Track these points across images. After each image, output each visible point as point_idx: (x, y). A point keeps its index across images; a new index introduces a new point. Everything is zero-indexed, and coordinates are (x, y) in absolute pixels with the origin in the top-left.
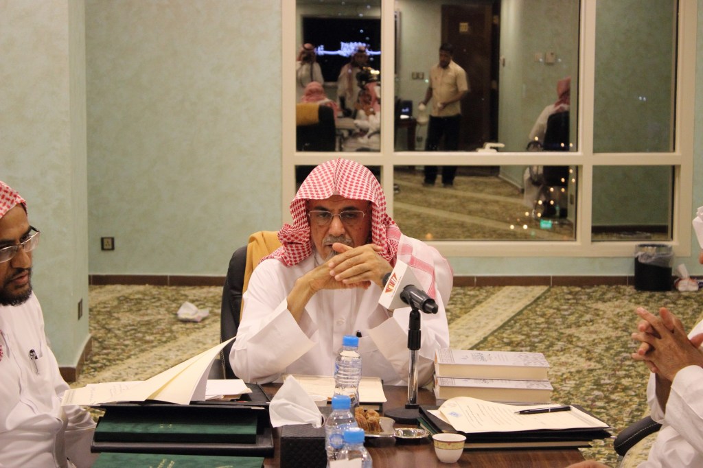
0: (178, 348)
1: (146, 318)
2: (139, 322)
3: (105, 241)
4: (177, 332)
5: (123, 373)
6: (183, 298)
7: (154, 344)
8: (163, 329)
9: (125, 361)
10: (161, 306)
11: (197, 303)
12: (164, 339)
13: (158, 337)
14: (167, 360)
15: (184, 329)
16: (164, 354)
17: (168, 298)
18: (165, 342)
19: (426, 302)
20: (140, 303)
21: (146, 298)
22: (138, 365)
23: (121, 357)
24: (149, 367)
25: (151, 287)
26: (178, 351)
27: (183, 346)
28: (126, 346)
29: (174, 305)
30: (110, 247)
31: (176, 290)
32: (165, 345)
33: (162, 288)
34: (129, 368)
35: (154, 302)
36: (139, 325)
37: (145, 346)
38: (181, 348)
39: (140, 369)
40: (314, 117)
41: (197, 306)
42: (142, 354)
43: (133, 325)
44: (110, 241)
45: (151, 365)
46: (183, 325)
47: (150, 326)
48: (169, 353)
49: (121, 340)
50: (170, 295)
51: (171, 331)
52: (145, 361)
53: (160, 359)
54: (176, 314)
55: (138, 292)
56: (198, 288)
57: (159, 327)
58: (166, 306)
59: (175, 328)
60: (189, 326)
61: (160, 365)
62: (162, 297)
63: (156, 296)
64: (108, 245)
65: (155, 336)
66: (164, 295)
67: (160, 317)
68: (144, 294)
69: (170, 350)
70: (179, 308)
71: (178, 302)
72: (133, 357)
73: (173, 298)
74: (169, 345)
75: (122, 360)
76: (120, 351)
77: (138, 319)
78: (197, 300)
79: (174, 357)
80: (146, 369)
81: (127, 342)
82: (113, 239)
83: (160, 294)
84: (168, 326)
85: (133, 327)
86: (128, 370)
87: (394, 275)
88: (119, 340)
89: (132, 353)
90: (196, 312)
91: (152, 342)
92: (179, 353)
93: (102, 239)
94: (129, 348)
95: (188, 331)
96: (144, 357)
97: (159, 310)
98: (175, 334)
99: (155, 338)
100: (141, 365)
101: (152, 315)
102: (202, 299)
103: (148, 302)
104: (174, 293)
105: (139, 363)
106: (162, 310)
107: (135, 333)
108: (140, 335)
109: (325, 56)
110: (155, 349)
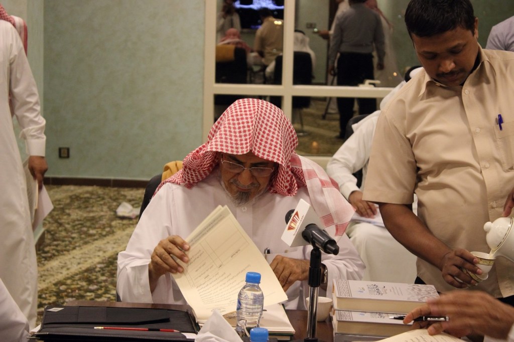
0: (114, 241)
1: (92, 215)
2: (85, 218)
3: (62, 151)
4: (115, 227)
5: (68, 263)
6: (122, 197)
7: (96, 237)
8: (104, 225)
9: (71, 252)
10: (105, 204)
11: (133, 202)
12: (104, 233)
13: (99, 230)
14: (105, 252)
15: (121, 225)
16: (103, 246)
17: (111, 198)
18: (105, 236)
19: (327, 243)
20: (87, 202)
21: (93, 197)
22: (80, 256)
23: (68, 248)
24: (90, 258)
25: (98, 187)
26: (114, 243)
27: (119, 240)
28: (73, 238)
29: (115, 204)
30: (66, 155)
31: (117, 190)
32: (105, 238)
33: (106, 189)
34: (74, 258)
35: (99, 201)
36: (85, 220)
37: (88, 239)
38: (117, 241)
39: (82, 260)
40: (231, 55)
41: (133, 205)
42: (85, 246)
43: (80, 220)
44: (66, 151)
45: (91, 256)
46: (120, 221)
47: (94, 222)
48: (107, 245)
49: (69, 234)
50: (112, 195)
51: (110, 226)
52: (87, 252)
53: (99, 251)
54: (115, 212)
55: (87, 192)
56: (135, 189)
57: (101, 222)
58: (108, 204)
59: (114, 223)
60: (125, 222)
61: (99, 256)
62: (106, 197)
63: (101, 196)
64: (64, 154)
65: (96, 230)
66: (108, 195)
67: (102, 213)
68: (92, 193)
69: (108, 243)
70: (118, 206)
71: (118, 201)
72: (77, 248)
73: (114, 198)
74: (109, 238)
75: (68, 251)
76: (67, 243)
77: (85, 215)
78: (133, 200)
79: (110, 249)
80: (87, 259)
81: (74, 235)
82: (68, 150)
83: (104, 194)
84: (108, 222)
85: (80, 222)
86: (73, 260)
87: (297, 214)
88: (67, 233)
89: (77, 244)
90: (132, 211)
91: (94, 235)
92: (115, 246)
93: (60, 150)
94: (75, 240)
95: (124, 227)
96: (87, 248)
97: (102, 208)
98: (113, 229)
99: (97, 232)
100: (84, 256)
101: (97, 211)
102: (137, 199)
103: (94, 200)
104: (116, 193)
105: (82, 254)
106: (105, 208)
107: (81, 228)
108: (85, 229)
109: (241, 9)
110: (96, 242)
